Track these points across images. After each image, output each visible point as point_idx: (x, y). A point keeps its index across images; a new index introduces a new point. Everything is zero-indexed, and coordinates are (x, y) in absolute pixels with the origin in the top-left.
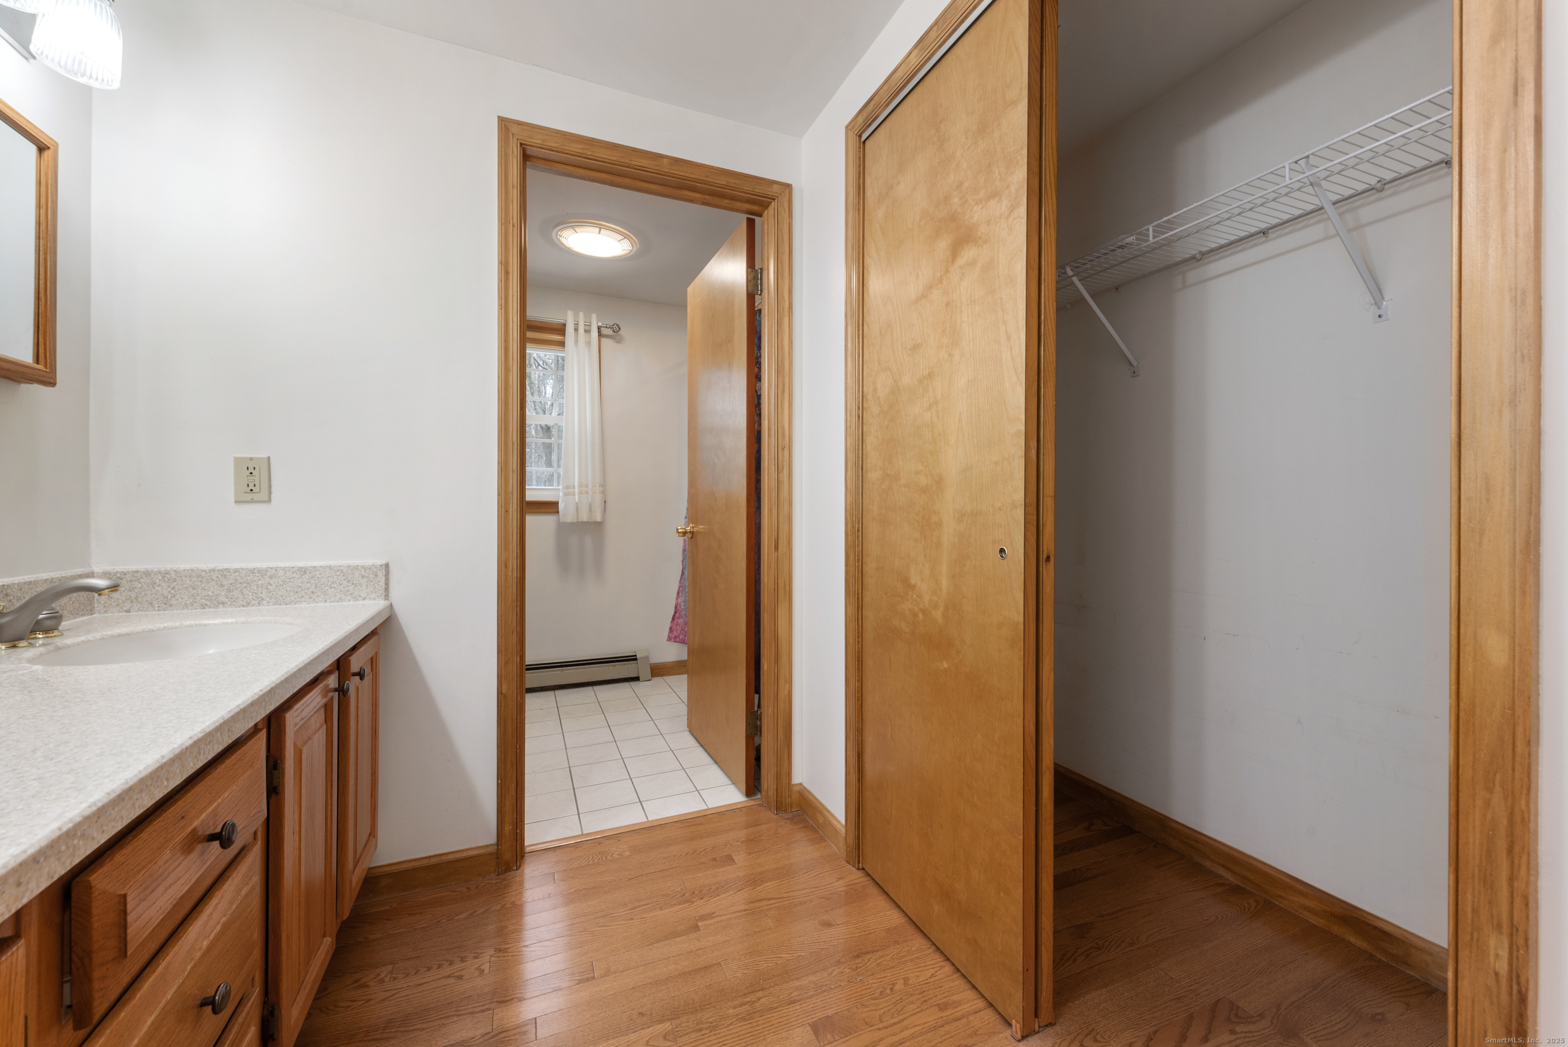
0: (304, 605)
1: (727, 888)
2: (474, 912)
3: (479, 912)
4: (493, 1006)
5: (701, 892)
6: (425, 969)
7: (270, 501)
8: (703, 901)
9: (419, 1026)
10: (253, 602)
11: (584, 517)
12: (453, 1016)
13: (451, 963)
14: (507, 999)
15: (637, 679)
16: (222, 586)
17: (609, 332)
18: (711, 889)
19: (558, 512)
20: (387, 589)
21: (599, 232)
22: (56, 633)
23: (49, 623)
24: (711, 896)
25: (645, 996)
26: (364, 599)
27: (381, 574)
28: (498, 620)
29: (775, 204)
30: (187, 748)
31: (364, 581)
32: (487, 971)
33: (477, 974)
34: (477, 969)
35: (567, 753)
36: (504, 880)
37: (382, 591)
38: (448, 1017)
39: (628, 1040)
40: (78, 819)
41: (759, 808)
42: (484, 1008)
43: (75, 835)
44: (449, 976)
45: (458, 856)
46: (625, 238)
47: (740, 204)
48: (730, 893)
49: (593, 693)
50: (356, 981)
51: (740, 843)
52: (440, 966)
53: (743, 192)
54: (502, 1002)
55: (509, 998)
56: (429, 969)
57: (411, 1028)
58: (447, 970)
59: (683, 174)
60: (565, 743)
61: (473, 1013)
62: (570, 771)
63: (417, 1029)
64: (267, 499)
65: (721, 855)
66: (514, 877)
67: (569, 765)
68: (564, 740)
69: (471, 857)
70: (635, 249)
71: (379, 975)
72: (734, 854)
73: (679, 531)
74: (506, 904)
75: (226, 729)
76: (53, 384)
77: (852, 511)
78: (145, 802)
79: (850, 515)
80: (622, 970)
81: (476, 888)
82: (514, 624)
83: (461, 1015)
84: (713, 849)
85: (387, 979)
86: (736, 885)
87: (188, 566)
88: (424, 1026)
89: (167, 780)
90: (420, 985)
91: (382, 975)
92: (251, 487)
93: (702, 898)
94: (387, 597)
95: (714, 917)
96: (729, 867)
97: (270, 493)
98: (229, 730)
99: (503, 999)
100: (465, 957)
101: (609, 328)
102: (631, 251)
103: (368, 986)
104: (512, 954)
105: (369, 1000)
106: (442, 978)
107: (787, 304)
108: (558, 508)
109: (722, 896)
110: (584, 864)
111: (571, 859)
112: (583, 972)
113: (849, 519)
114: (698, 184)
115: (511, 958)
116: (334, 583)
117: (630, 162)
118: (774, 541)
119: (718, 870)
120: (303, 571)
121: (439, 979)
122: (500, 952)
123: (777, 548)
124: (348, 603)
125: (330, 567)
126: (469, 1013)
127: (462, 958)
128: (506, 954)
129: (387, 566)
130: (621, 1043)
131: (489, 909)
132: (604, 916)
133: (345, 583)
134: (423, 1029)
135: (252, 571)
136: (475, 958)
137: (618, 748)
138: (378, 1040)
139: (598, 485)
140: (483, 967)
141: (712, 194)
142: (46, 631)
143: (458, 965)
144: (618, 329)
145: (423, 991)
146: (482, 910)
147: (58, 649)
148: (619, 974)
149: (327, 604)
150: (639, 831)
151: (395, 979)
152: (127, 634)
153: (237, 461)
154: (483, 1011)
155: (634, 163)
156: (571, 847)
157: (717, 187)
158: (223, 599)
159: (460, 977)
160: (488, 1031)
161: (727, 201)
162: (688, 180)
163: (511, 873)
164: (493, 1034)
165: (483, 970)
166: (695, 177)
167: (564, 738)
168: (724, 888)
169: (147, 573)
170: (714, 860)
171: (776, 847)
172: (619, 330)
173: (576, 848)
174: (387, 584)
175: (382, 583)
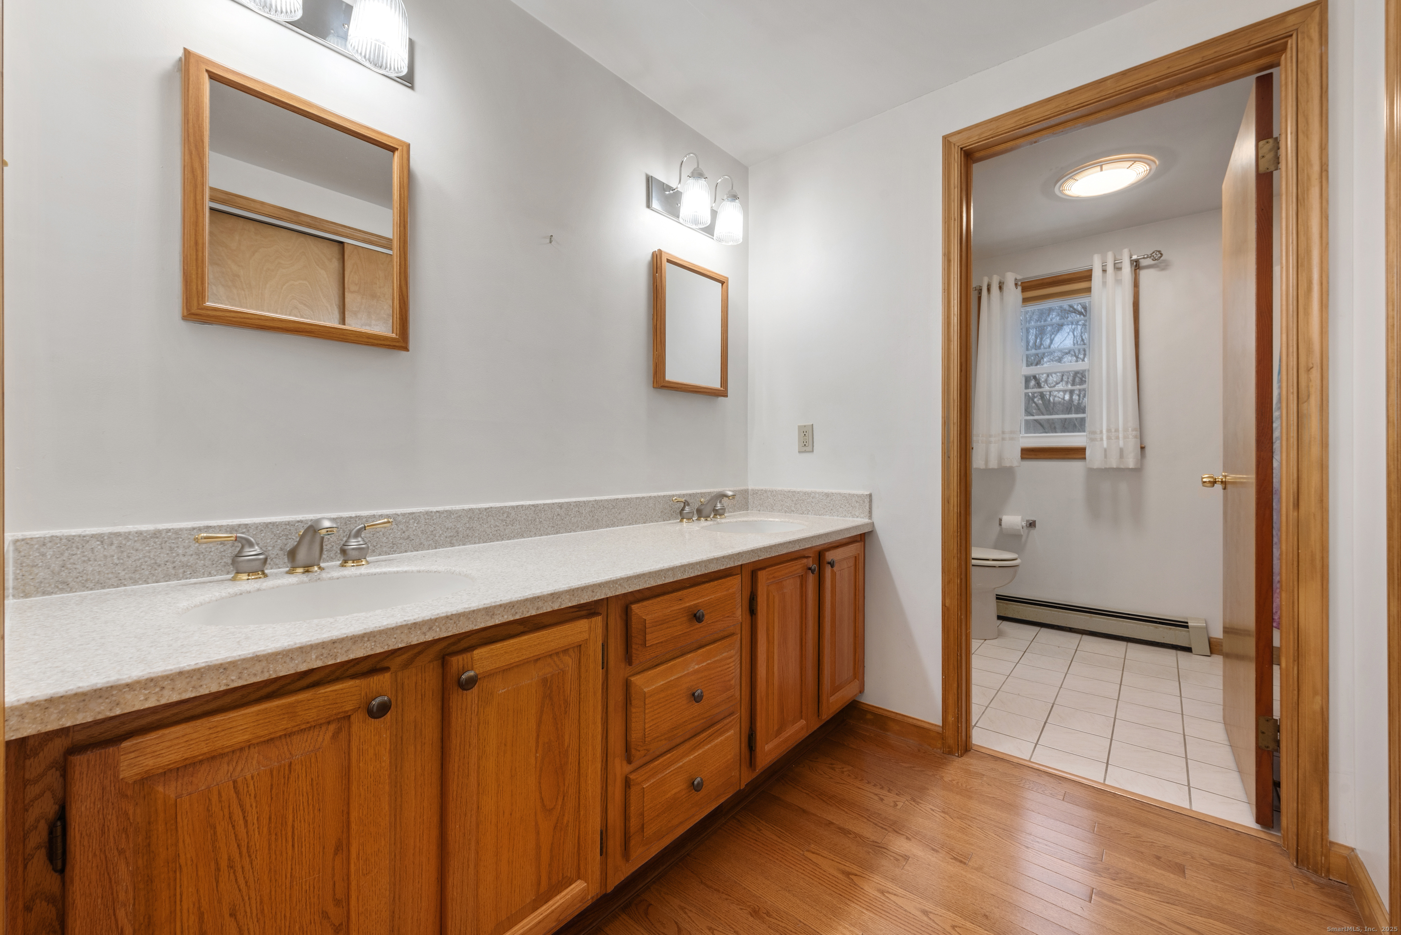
0: (827, 517)
1: (1154, 891)
2: (914, 767)
3: (916, 769)
4: (890, 829)
5: (1118, 873)
6: (867, 781)
7: (813, 451)
8: (1113, 882)
9: (846, 810)
10: (805, 512)
11: (1114, 463)
12: (865, 818)
13: (882, 788)
14: (900, 832)
15: (1188, 650)
16: (793, 501)
17: (1149, 262)
18: (1132, 878)
19: (1085, 458)
20: (870, 512)
21: (1101, 170)
22: (723, 516)
23: (721, 511)
24: (1127, 885)
25: (998, 908)
26: (857, 517)
27: (867, 501)
28: (942, 545)
29: (1292, 41)
30: (677, 567)
31: (857, 505)
32: (898, 807)
33: (892, 804)
34: (894, 802)
35: (1059, 691)
36: (946, 759)
37: (867, 513)
38: (862, 816)
39: (964, 924)
40: (619, 578)
41: (1272, 847)
42: (884, 827)
43: (616, 583)
44: (876, 795)
45: (915, 722)
46: (1135, 162)
47: (1232, 71)
48: (1153, 898)
49: (1125, 649)
50: (832, 764)
51: (1208, 863)
52: (875, 785)
53: (1233, 55)
54: (896, 832)
55: (902, 832)
56: (869, 783)
57: (841, 807)
58: (877, 790)
59: (1134, 83)
60: (1063, 682)
61: (876, 824)
62: (1052, 707)
63: (844, 811)
64: (811, 450)
65: (1170, 859)
66: (953, 761)
67: (1054, 702)
68: (1064, 680)
69: (923, 728)
70: (1154, 167)
71: (843, 768)
72: (1190, 868)
73: (1204, 480)
74: (936, 775)
75: (703, 565)
76: (727, 396)
77: (1396, 455)
78: (652, 583)
79: (1394, 461)
80: (992, 876)
81: (924, 753)
82: (955, 551)
83: (870, 821)
84: (1163, 847)
85: (846, 773)
86: (1169, 896)
87: (780, 488)
88: (848, 812)
89: (665, 577)
90: (859, 788)
91: (845, 770)
92: (805, 443)
93: (1114, 880)
94: (870, 517)
95: (1116, 904)
96: (1172, 876)
97: (813, 446)
98: (705, 566)
99: (897, 830)
100: (892, 790)
101: (1147, 257)
102: (1150, 170)
103: (835, 770)
104: (920, 808)
105: (831, 778)
106: (872, 793)
107: (1316, 168)
108: (1085, 454)
109: (1141, 893)
110: (1014, 783)
111: (1006, 773)
112: (961, 855)
113: (1392, 466)
114: (1157, 83)
115: (919, 810)
116: (842, 504)
117: (1067, 107)
118: (1292, 496)
119: (1154, 868)
120: (827, 495)
121: (870, 792)
122: (914, 801)
123: (1297, 505)
124: (849, 519)
125: (840, 494)
126: (874, 823)
127: (890, 789)
128: (916, 805)
129: (870, 496)
130: (956, 920)
131: (923, 771)
132: (1004, 830)
133: (847, 505)
134: (847, 813)
135: (805, 493)
136: (897, 794)
137: (1117, 707)
138: (824, 801)
139: (1130, 429)
140: (898, 803)
141: (1182, 82)
142: (720, 515)
143: (885, 792)
144: (1159, 255)
145: (858, 793)
146: (919, 769)
147: (718, 523)
148: (988, 877)
149: (839, 518)
150: (1087, 786)
151: (849, 775)
152: (746, 521)
153: (800, 427)
154: (882, 828)
155: (1072, 105)
156: (1012, 765)
157: (1186, 72)
158: (793, 509)
159: (882, 800)
160: (878, 841)
161: (1211, 78)
162: (1142, 86)
163: (953, 757)
164: (879, 845)
165: (897, 805)
166: (1150, 78)
167: (1065, 678)
168: (1149, 888)
169: (766, 491)
170: (1158, 858)
171: (1264, 898)
172: (1161, 257)
173: (1016, 768)
174: (870, 508)
175: (867, 507)
